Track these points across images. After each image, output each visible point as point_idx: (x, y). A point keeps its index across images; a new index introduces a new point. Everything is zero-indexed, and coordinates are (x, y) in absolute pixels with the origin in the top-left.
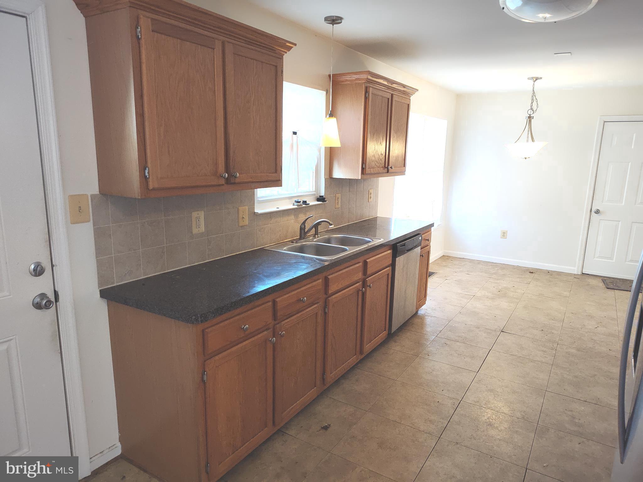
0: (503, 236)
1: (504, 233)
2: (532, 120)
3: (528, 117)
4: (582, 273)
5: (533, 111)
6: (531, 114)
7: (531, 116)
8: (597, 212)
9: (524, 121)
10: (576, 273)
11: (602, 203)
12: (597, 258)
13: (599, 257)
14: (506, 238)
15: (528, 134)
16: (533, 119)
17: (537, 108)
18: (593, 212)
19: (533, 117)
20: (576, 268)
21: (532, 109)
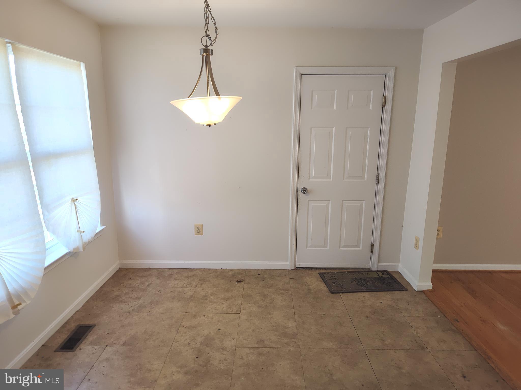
0: (198, 232)
1: (199, 228)
2: (211, 56)
3: (204, 49)
4: (296, 267)
5: (210, 39)
6: (208, 45)
7: (208, 48)
8: (305, 191)
9: (198, 58)
10: (289, 268)
11: (309, 179)
12: (310, 247)
13: (313, 246)
14: (203, 235)
15: (208, 83)
16: (212, 54)
17: (217, 34)
18: (300, 192)
19: (212, 50)
20: (288, 263)
21: (207, 36)
